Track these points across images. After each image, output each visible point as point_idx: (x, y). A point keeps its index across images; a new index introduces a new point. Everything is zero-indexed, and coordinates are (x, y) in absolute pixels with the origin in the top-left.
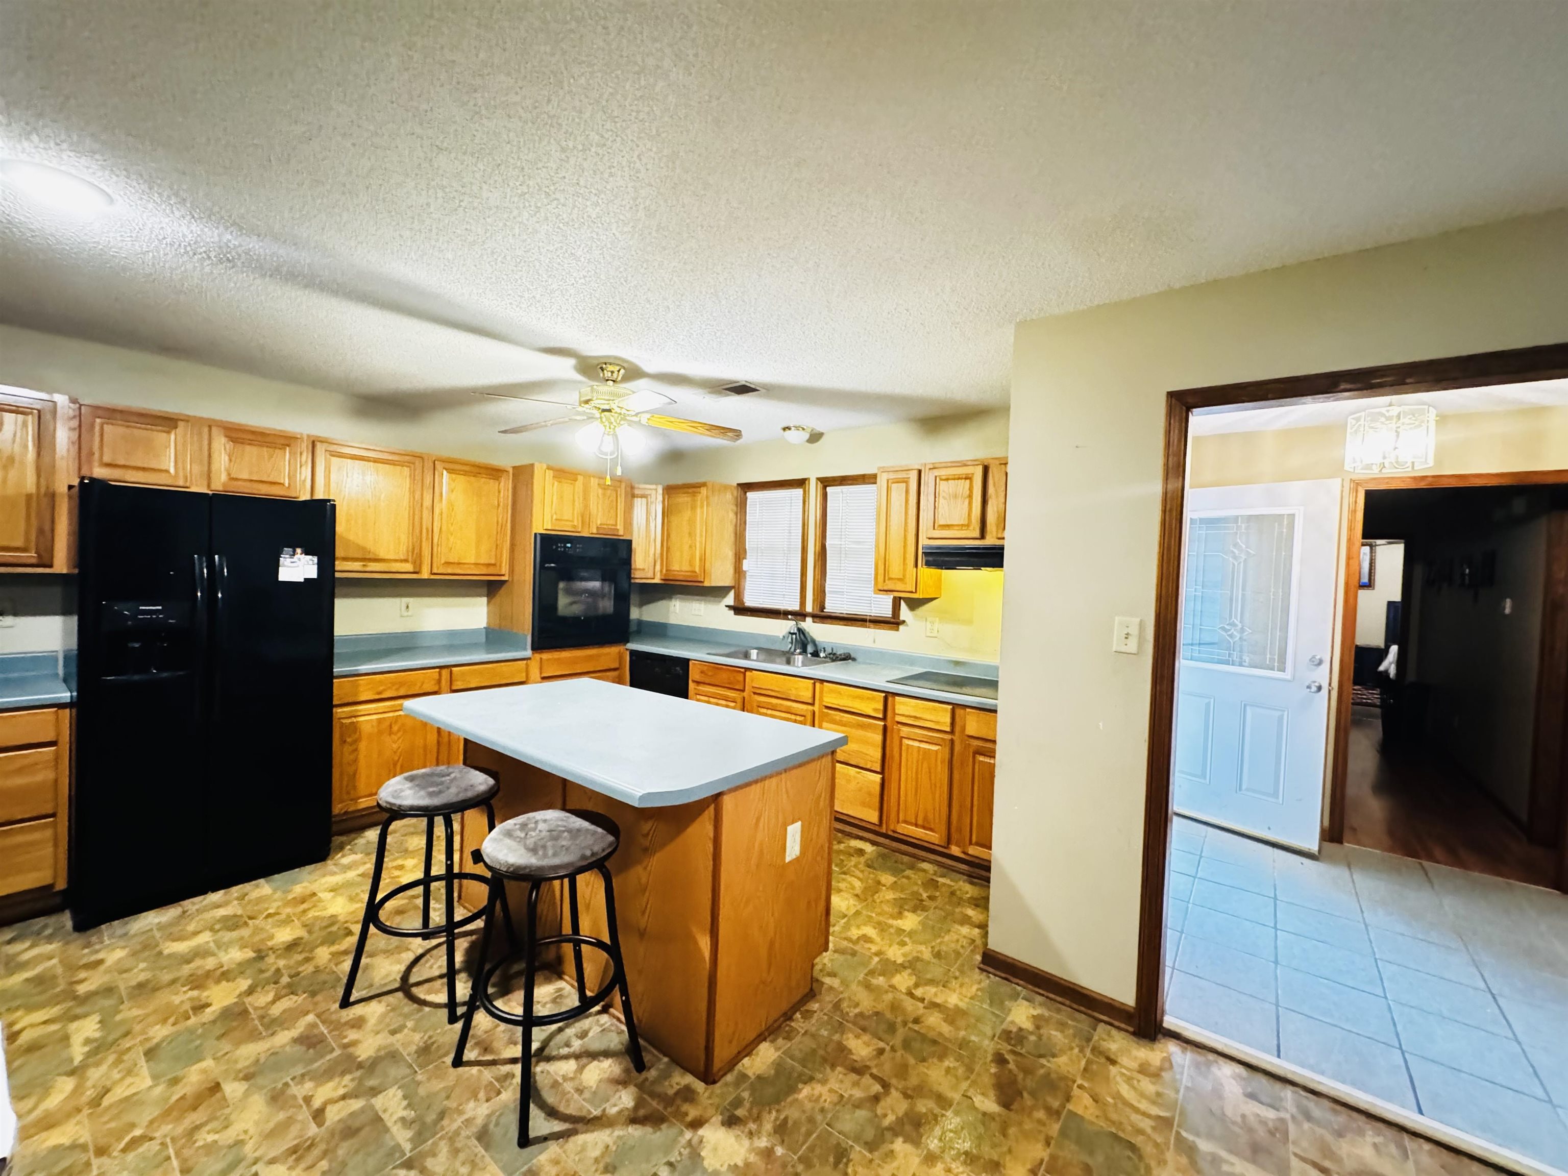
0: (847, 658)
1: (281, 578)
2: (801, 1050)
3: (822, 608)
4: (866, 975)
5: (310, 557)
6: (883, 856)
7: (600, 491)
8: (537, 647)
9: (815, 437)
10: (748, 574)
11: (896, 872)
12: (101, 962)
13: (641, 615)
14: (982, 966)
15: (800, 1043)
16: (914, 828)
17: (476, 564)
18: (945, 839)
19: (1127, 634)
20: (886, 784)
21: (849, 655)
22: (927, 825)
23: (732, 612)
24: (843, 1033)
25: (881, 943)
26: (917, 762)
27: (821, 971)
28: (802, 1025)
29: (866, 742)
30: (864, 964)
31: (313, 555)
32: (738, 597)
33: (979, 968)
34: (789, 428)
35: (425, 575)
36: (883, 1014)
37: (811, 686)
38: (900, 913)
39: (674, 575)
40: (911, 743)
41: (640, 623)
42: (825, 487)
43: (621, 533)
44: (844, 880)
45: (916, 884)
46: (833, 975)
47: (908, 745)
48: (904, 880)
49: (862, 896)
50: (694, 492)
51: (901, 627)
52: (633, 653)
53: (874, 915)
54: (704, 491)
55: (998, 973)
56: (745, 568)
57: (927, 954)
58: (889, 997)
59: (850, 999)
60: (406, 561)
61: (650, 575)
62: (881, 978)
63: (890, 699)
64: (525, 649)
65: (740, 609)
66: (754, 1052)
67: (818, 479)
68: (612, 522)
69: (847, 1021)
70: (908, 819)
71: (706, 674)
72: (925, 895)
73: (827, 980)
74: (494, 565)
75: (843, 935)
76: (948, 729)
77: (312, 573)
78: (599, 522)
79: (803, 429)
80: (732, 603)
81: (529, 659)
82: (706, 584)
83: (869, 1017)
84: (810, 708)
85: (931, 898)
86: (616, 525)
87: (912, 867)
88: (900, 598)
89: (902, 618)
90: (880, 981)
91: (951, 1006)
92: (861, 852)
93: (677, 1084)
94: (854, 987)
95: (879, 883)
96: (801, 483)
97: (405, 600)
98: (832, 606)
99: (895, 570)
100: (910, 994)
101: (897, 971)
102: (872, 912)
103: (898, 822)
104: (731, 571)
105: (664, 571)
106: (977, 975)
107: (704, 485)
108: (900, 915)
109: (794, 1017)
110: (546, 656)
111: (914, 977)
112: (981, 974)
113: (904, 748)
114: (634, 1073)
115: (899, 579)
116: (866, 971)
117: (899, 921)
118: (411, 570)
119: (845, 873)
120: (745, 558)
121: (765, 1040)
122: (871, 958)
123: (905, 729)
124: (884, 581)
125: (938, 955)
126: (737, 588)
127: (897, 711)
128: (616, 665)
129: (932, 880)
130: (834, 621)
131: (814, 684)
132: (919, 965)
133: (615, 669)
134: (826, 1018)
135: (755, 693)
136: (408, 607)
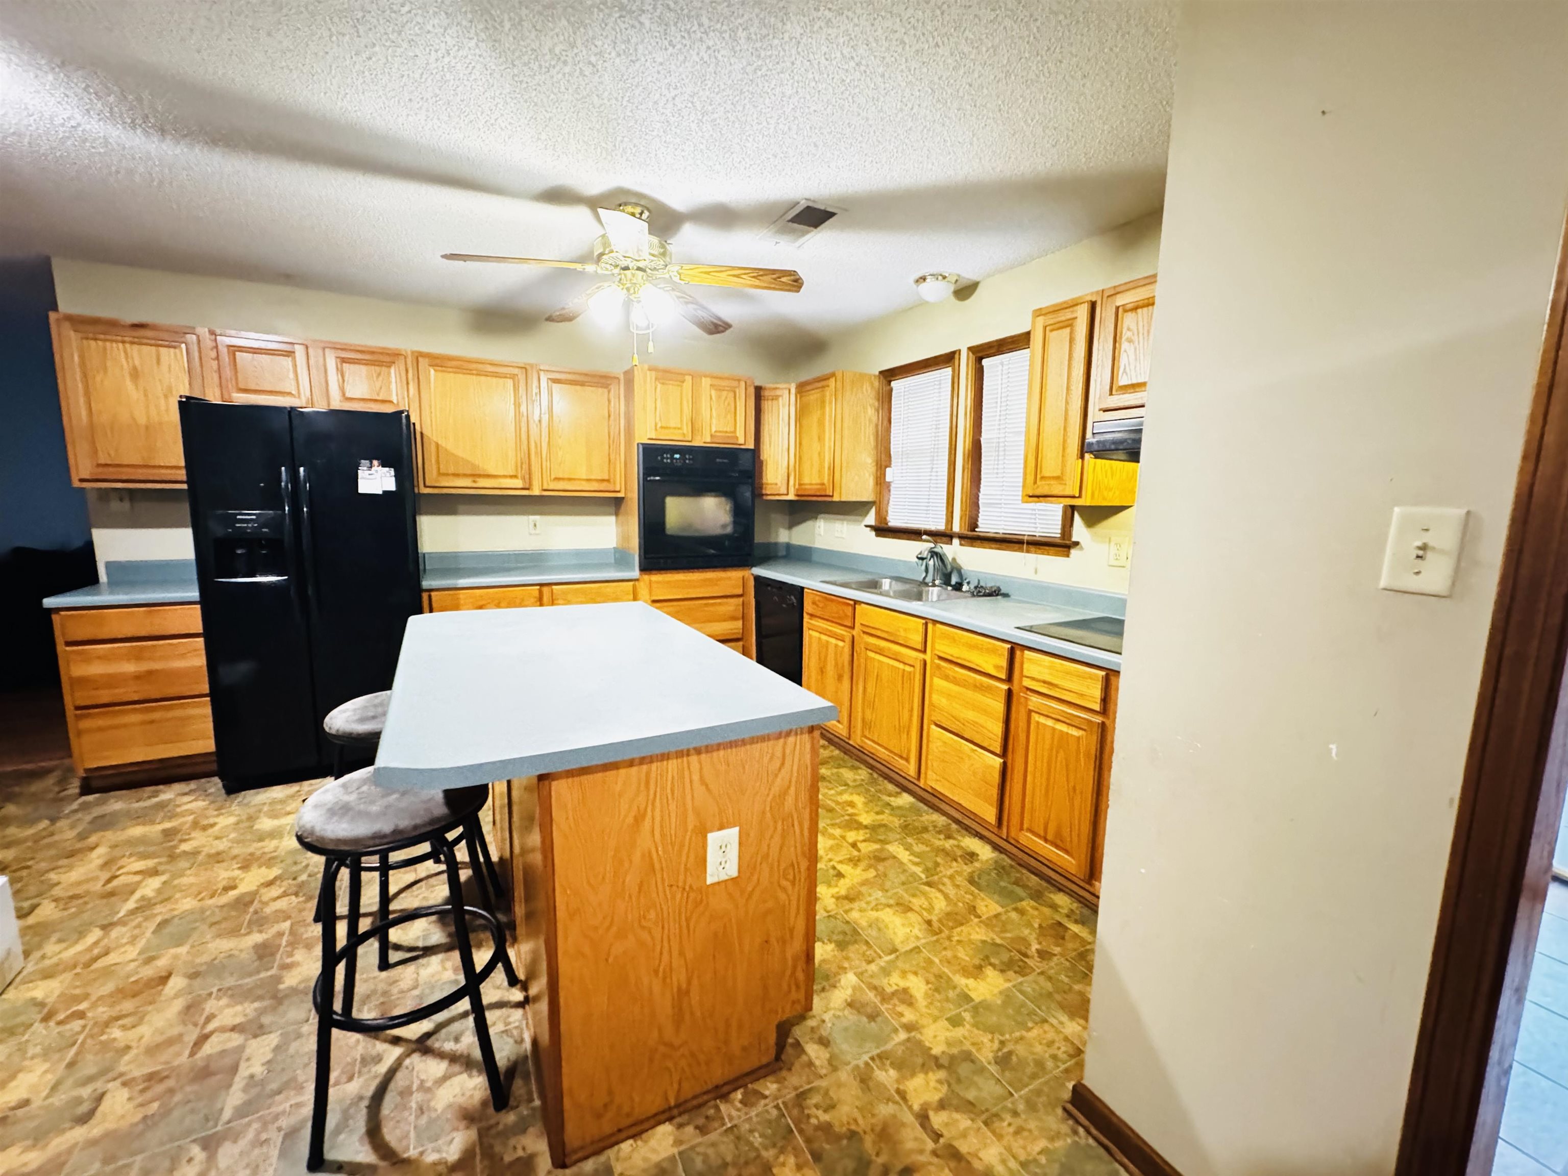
0: (995, 593)
1: (361, 490)
2: (706, 1157)
3: (973, 526)
4: (872, 1059)
5: (387, 469)
6: (1000, 870)
7: (713, 393)
8: (646, 567)
9: (965, 291)
10: (893, 485)
11: (1006, 896)
12: (213, 825)
13: (790, 537)
14: (1070, 1107)
15: (713, 1145)
16: (1042, 842)
17: (588, 480)
18: (1085, 869)
19: (1424, 548)
20: (1009, 774)
21: (999, 589)
22: (1059, 842)
23: (873, 533)
24: (782, 1151)
25: (924, 1010)
26: (1051, 749)
27: (813, 1029)
28: (734, 1113)
29: (985, 711)
30: (880, 1040)
31: (390, 467)
32: (881, 516)
33: (1065, 1109)
34: (924, 279)
35: (536, 491)
36: (861, 1140)
37: (921, 629)
38: (980, 968)
39: (805, 489)
40: (1042, 720)
41: (788, 546)
42: (979, 360)
43: (741, 441)
44: (924, 894)
45: (1029, 925)
46: (824, 1042)
47: (1038, 723)
48: (1014, 915)
49: (936, 925)
50: (823, 387)
51: (1073, 552)
52: (758, 579)
53: (937, 961)
54: (832, 382)
55: (1094, 1131)
56: (888, 478)
57: (986, 1055)
58: (885, 1110)
59: (826, 1093)
60: (515, 477)
61: (784, 491)
62: (892, 1073)
63: (1018, 653)
64: (633, 570)
65: (883, 530)
66: (644, 1136)
67: (970, 349)
68: (729, 428)
69: (801, 1131)
70: (1036, 830)
71: (818, 606)
72: (1035, 946)
73: (813, 1050)
74: (608, 481)
75: (875, 982)
76: (1097, 707)
77: (391, 486)
78: (714, 430)
79: (944, 278)
80: (873, 523)
81: (637, 580)
82: (836, 498)
83: (838, 1138)
84: (921, 656)
85: (1044, 955)
86: (735, 432)
87: (1037, 896)
88: (1073, 508)
89: (1074, 539)
90: (887, 1076)
91: (977, 1165)
92: (971, 856)
93: (524, 1149)
94: (844, 1075)
95: (973, 910)
96: (948, 359)
97: (532, 518)
98: (987, 525)
99: (1050, 467)
100: (923, 1118)
101: (924, 1068)
102: (935, 955)
103: (1021, 829)
104: (871, 482)
105: (797, 487)
106: (1055, 1121)
107: (833, 375)
108: (977, 971)
109: (732, 1096)
110: (657, 578)
111: (945, 1089)
112: (1064, 1120)
113: (1032, 727)
114: (491, 1110)
115: (1057, 478)
116: (875, 1052)
117: (971, 982)
118: (521, 486)
119: (929, 884)
120: (889, 465)
121: (670, 1119)
122: (896, 1031)
123: (1035, 700)
124: (1035, 482)
125: (1004, 1060)
126: (879, 503)
127: (1026, 673)
128: (740, 591)
129: (1060, 924)
130: (986, 544)
131: (926, 624)
132: (964, 1069)
133: (741, 596)
134: (775, 1112)
135: (864, 632)
136: (535, 525)
